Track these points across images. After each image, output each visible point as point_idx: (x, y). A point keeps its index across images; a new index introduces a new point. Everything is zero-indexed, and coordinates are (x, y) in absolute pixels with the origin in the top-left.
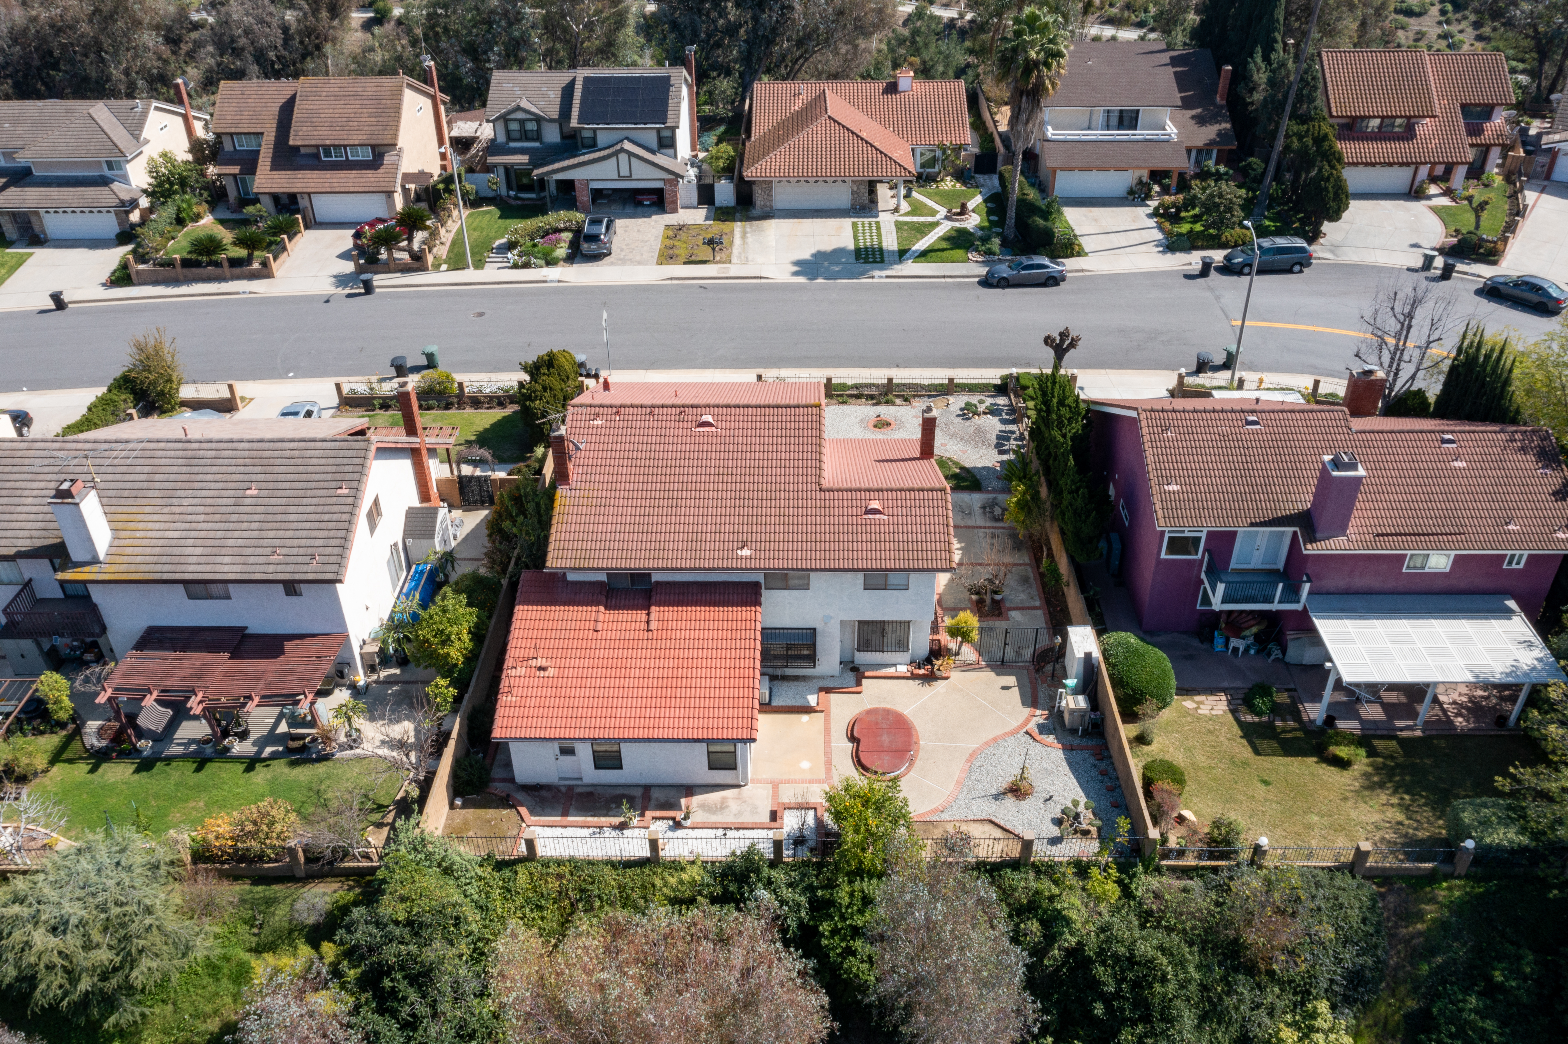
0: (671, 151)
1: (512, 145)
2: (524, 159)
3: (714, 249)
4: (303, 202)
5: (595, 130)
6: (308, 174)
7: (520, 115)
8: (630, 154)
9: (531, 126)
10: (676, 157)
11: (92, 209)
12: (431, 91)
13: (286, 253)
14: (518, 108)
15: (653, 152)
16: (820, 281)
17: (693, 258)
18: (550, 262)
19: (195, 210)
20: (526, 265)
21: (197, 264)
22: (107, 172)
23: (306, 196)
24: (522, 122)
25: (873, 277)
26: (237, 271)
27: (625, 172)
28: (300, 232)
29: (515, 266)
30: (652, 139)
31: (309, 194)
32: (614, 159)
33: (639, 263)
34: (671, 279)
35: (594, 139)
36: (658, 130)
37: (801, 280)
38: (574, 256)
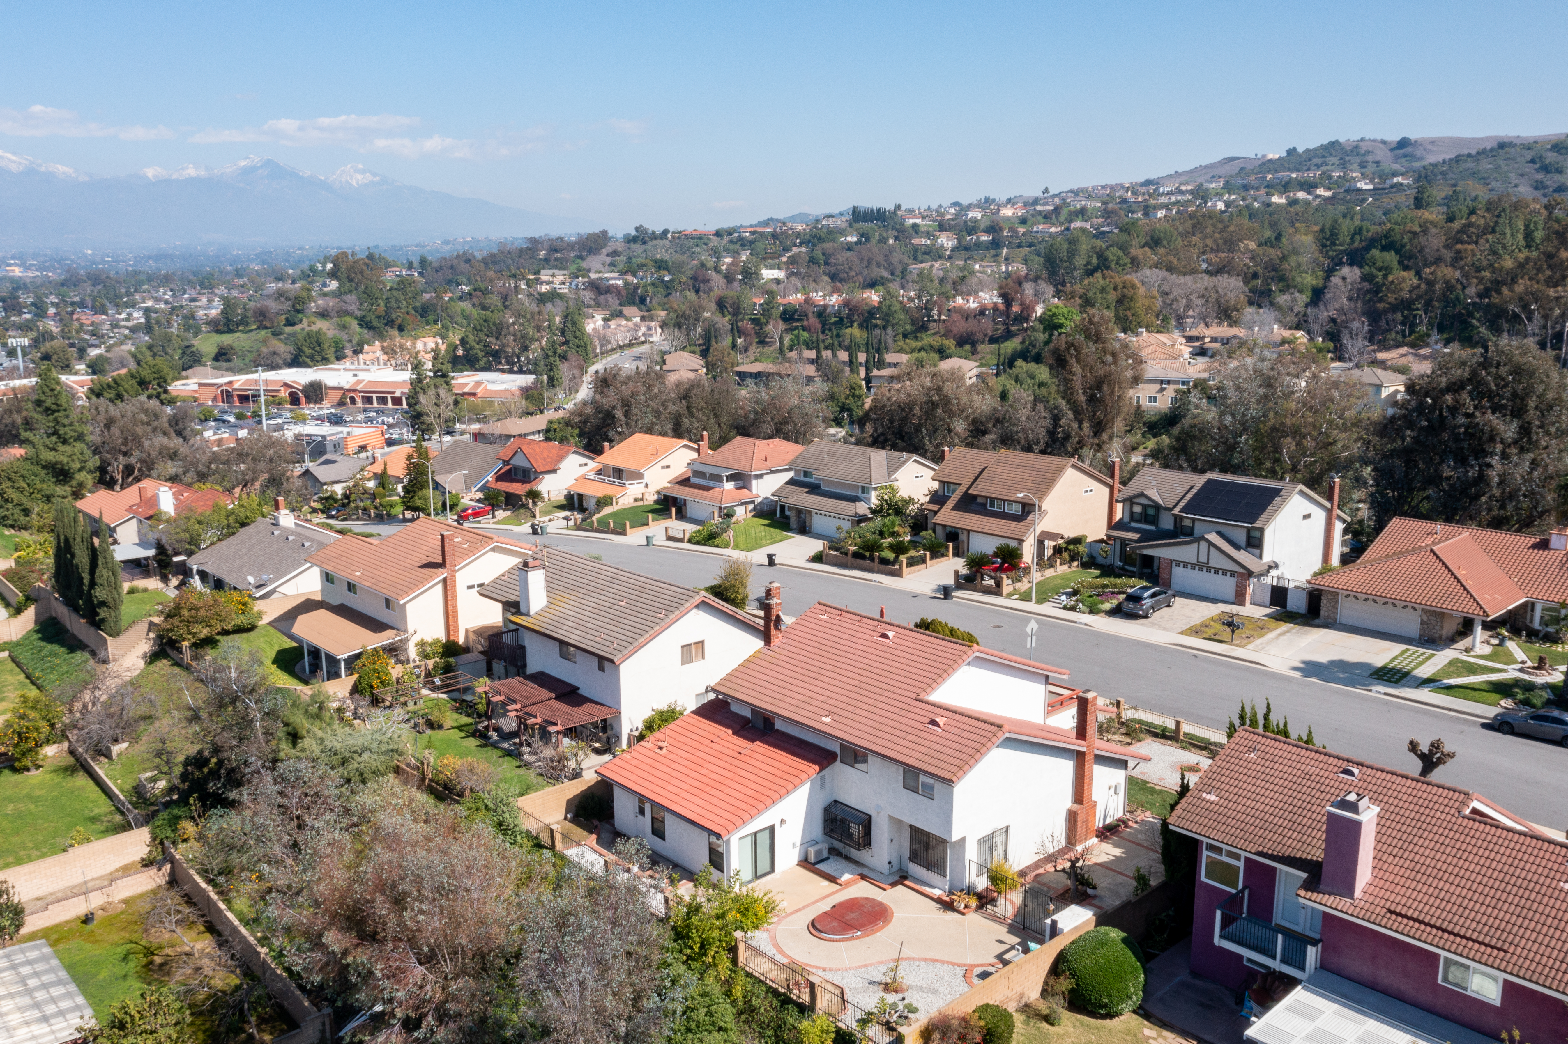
0: (1257, 551)
1: (1133, 524)
2: (1135, 536)
3: (1233, 632)
4: (963, 537)
5: (1194, 520)
6: (973, 517)
7: (1144, 501)
8: (1210, 544)
9: (1151, 512)
10: (1260, 557)
11: (837, 515)
12: (1110, 481)
13: (923, 566)
14: (1142, 495)
15: (1237, 547)
16: (1314, 680)
17: (1217, 637)
18: (1093, 611)
19: (896, 529)
20: (1072, 609)
21: (863, 557)
22: (860, 495)
23: (965, 533)
24: (1145, 507)
25: (1370, 691)
26: (882, 567)
27: (1203, 558)
28: (947, 556)
29: (1065, 608)
30: (1241, 537)
31: (969, 531)
32: (1195, 545)
33: (1165, 629)
34: (1177, 645)
35: (1192, 528)
36: (1249, 530)
37: (1297, 675)
38: (1117, 612)
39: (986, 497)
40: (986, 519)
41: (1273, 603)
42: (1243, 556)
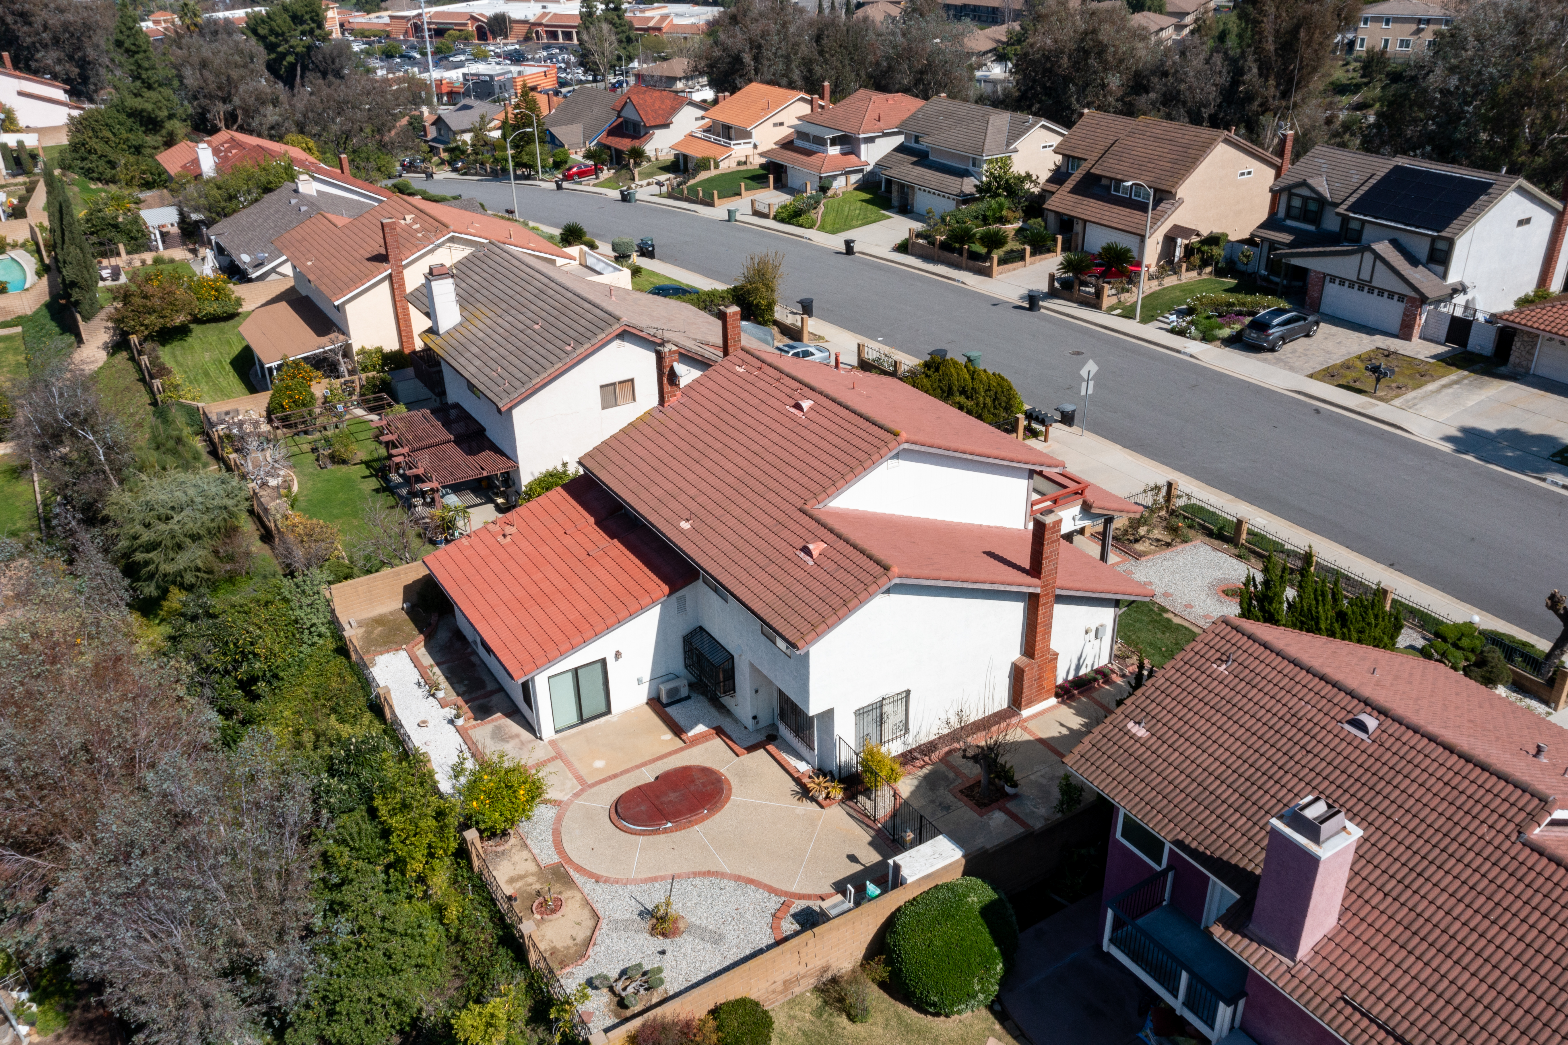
0: (1440, 269)
1: (1289, 222)
2: (1286, 238)
3: (1378, 380)
4: (1078, 228)
5: (1364, 222)
6: (1093, 203)
7: (1305, 192)
8: (1377, 256)
9: (1312, 206)
10: (1444, 277)
11: (940, 193)
12: (1277, 160)
13: (1021, 263)
14: (1304, 184)
15: (1414, 261)
16: (1470, 458)
17: (1358, 385)
18: (1207, 337)
19: (1004, 213)
20: (1180, 332)
21: (952, 250)
22: (971, 168)
23: (1081, 223)
24: (1305, 199)
25: (1544, 480)
26: (971, 263)
27: (1365, 275)
28: (1054, 251)
29: (1172, 331)
30: (1422, 249)
31: (1085, 221)
32: (1358, 256)
33: (1292, 369)
34: (1299, 393)
35: (1360, 232)
36: (1434, 239)
37: (1447, 448)
38: (1235, 342)
39: (1111, 179)
40: (1107, 206)
41: (1449, 339)
42: (1420, 277)
